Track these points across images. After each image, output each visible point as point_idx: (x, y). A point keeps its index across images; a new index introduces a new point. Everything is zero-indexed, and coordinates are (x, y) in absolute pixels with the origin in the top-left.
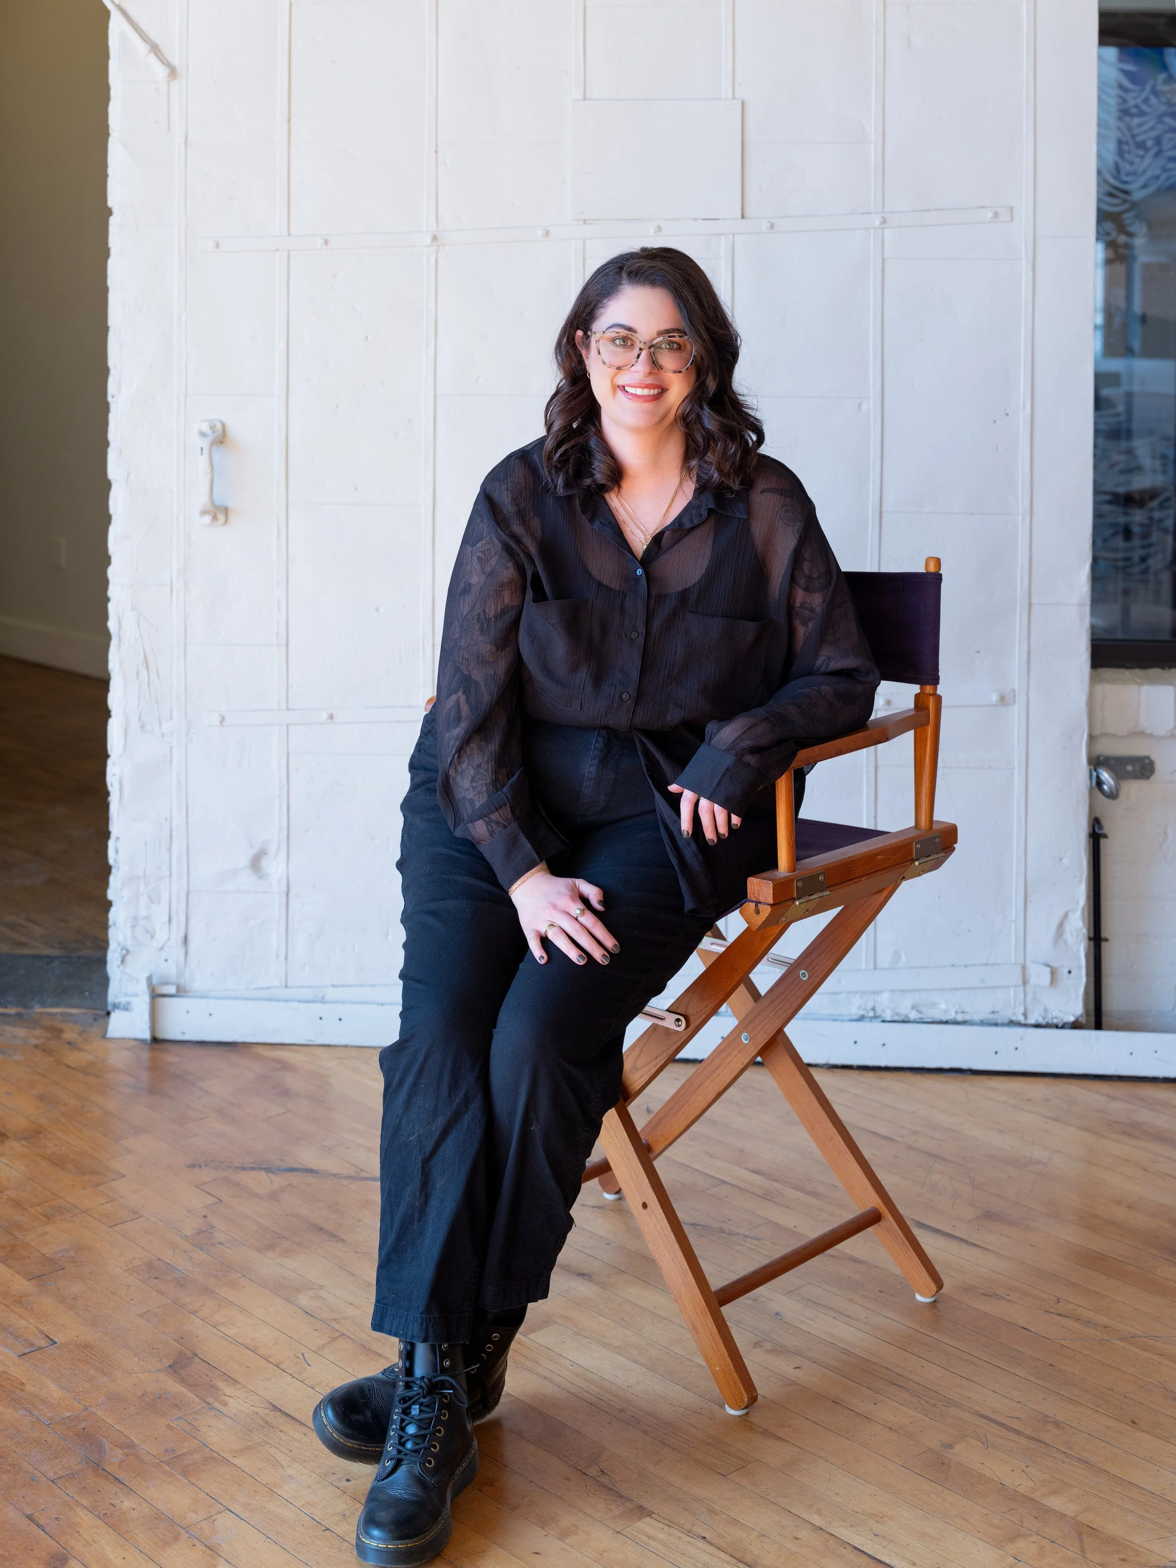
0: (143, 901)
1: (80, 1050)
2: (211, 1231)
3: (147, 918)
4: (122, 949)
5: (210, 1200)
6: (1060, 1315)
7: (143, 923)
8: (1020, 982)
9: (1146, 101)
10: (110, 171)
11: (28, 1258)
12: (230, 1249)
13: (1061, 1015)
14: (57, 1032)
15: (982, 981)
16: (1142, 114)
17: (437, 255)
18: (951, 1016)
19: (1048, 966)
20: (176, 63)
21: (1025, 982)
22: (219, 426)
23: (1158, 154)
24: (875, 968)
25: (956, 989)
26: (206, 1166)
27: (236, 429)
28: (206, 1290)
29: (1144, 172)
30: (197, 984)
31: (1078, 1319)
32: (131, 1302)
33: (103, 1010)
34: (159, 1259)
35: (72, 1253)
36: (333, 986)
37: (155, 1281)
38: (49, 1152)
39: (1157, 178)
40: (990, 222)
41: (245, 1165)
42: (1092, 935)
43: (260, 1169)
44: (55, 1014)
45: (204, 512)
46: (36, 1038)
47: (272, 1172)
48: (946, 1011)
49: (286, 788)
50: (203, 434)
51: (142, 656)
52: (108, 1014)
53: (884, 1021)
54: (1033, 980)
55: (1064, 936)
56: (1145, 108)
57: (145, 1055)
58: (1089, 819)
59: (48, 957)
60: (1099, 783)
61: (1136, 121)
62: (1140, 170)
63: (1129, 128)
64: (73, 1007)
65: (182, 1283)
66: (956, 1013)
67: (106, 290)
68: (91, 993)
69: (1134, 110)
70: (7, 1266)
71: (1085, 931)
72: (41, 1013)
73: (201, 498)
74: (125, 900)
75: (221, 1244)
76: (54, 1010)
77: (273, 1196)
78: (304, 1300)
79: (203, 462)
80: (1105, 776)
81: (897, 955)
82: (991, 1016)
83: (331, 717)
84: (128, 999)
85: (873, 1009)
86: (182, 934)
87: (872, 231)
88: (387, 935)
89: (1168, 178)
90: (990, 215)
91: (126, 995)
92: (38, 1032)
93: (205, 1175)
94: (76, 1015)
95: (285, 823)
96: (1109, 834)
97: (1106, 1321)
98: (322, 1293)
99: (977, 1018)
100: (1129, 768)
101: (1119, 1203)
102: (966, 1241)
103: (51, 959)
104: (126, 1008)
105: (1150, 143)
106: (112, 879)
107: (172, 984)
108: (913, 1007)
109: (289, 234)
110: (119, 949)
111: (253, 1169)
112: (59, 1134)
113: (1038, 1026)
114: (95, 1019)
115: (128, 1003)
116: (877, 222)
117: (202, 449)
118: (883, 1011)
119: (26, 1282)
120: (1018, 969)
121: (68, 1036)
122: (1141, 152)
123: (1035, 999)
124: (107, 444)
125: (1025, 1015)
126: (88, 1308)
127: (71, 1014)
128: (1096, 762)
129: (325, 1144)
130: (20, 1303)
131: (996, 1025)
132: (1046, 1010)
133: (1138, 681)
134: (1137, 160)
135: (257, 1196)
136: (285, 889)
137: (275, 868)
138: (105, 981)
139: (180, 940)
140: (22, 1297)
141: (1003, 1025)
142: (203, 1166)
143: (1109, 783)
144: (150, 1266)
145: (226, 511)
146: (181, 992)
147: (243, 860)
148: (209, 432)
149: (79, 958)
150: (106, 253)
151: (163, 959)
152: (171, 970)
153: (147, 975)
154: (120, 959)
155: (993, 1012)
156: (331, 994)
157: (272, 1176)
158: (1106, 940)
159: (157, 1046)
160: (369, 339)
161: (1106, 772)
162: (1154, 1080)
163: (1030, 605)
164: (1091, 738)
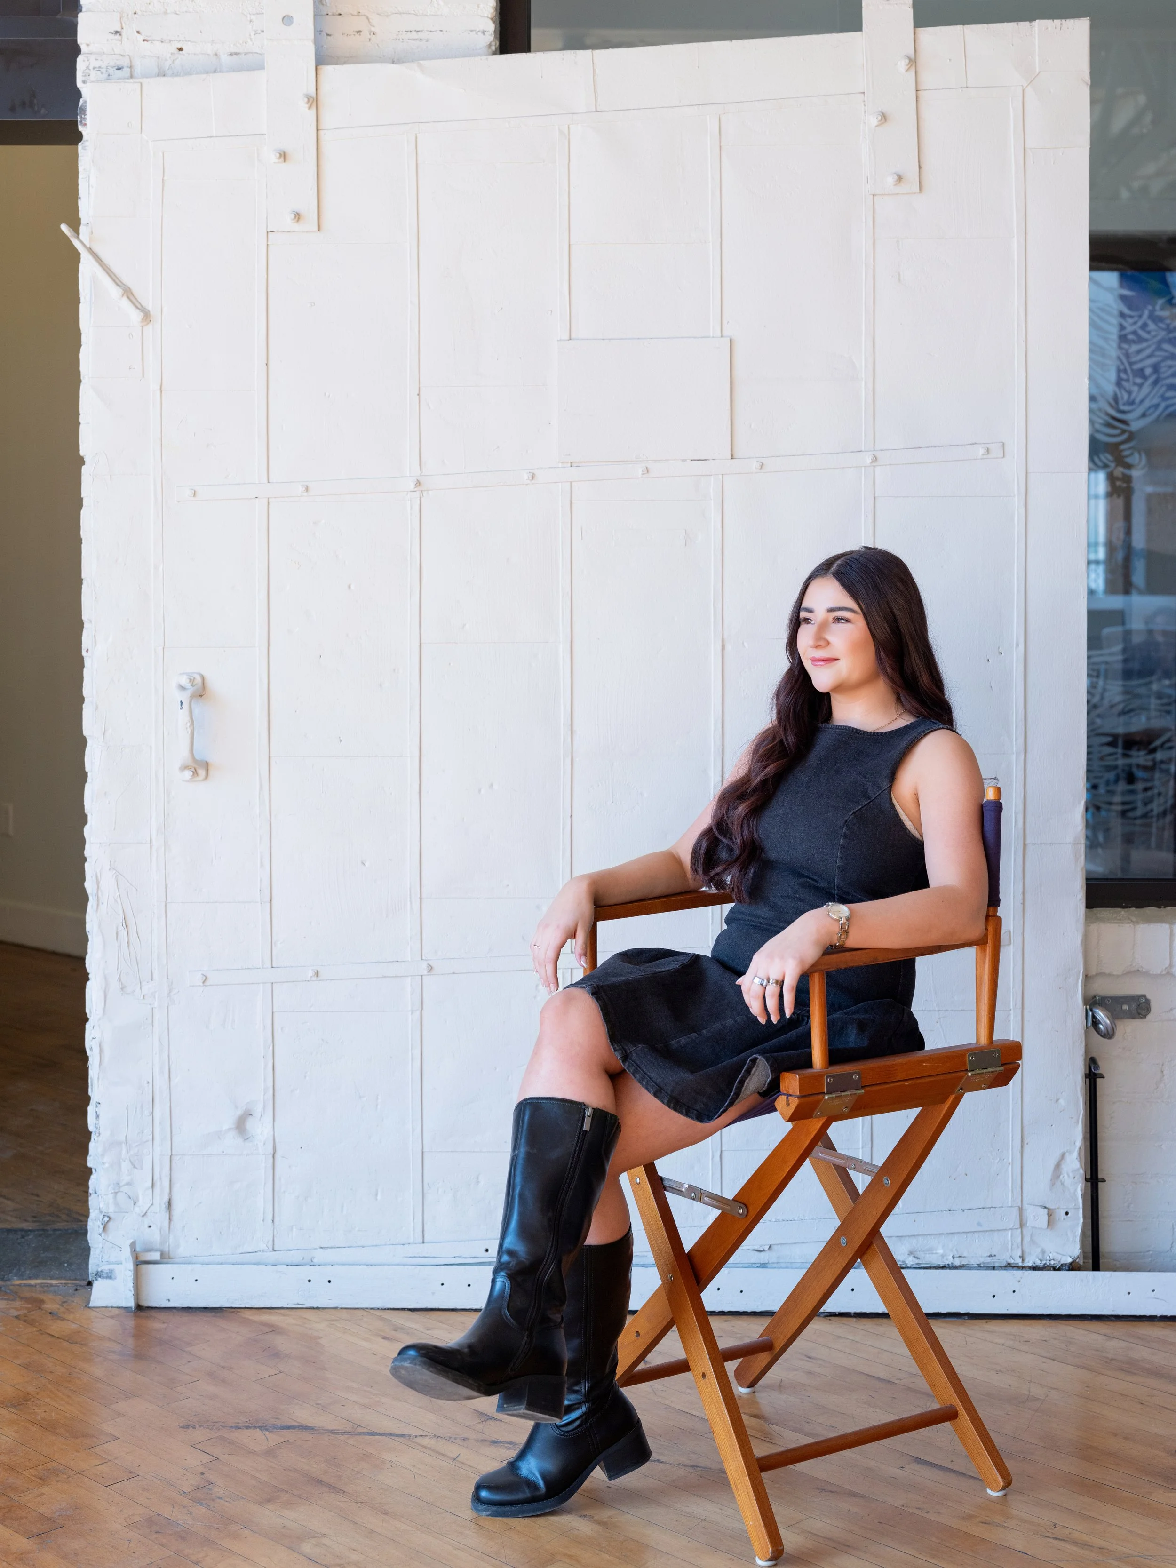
0: (125, 1166)
1: (63, 1319)
2: (210, 1486)
3: (128, 1184)
4: (104, 1216)
5: (206, 1458)
6: (1056, 1539)
7: (125, 1189)
8: (1018, 1225)
9: (1144, 326)
10: (82, 419)
11: (26, 1518)
12: (230, 1502)
13: (1058, 1257)
14: (38, 1303)
15: (979, 1224)
16: (1141, 340)
17: (420, 500)
18: (949, 1260)
19: (1045, 1207)
20: (150, 308)
21: (1022, 1225)
22: (198, 679)
23: (1156, 382)
25: (953, 1234)
26: (200, 1426)
27: (215, 683)
28: (208, 1542)
29: (1142, 401)
30: (183, 1250)
31: (1074, 1542)
32: (133, 1555)
33: (84, 1280)
34: (159, 1515)
35: (70, 1512)
36: (321, 1248)
37: (156, 1535)
38: (38, 1418)
39: (1156, 406)
40: (982, 458)
41: (239, 1425)
42: (1089, 1177)
43: (255, 1427)
44: (35, 1286)
45: (184, 768)
46: (16, 1309)
47: (267, 1430)
48: (943, 1256)
49: (271, 1048)
50: (182, 688)
51: (122, 915)
52: (90, 1284)
54: (1030, 1222)
55: (1061, 1177)
56: (1143, 334)
57: (130, 1323)
58: (1085, 1060)
59: (22, 1230)
60: (1095, 1023)
61: (1134, 348)
62: (1139, 399)
63: (1127, 356)
64: (52, 1278)
65: (184, 1536)
66: (953, 1257)
67: (79, 541)
68: (70, 1264)
69: (1131, 337)
70: (4, 1526)
71: (1082, 1171)
72: (20, 1285)
73: (182, 753)
74: (107, 1165)
75: (220, 1498)
76: (33, 1282)
77: (270, 1453)
78: (307, 1548)
79: (183, 716)
80: (1101, 1015)
82: (989, 1260)
83: (317, 974)
84: (111, 1267)
86: (166, 1199)
87: (863, 468)
88: (377, 1195)
89: (1167, 407)
90: (982, 451)
91: (109, 1263)
92: (18, 1304)
93: (199, 1435)
94: (56, 1286)
95: (271, 1084)
96: (1105, 1075)
97: (1103, 1544)
98: (325, 1541)
99: (974, 1262)
100: (1125, 1007)
101: (1115, 1435)
102: (964, 1475)
103: (26, 1232)
104: (109, 1276)
105: (1148, 371)
106: (92, 1145)
107: (157, 1250)
108: (910, 1253)
109: (269, 482)
110: (102, 1217)
111: (247, 1428)
112: (48, 1400)
113: (1034, 1268)
114: (76, 1290)
115: (111, 1271)
116: (869, 461)
117: (181, 703)
119: (25, 1540)
120: (1015, 1212)
121: (48, 1306)
122: (1139, 380)
123: (1033, 1241)
124: (82, 700)
125: (1022, 1258)
126: (91, 1562)
127: (51, 1285)
128: (1092, 1002)
129: (319, 1402)
130: (21, 1559)
131: (994, 1268)
132: (1043, 1252)
133: (1134, 919)
134: (1135, 389)
135: (254, 1453)
136: (271, 1150)
137: (260, 1129)
138: (86, 1251)
139: (164, 1206)
140: (22, 1554)
141: (1001, 1268)
142: (197, 1426)
143: (1105, 1022)
144: (150, 1521)
145: (206, 765)
146: (165, 1258)
147: (228, 1122)
148: (188, 685)
149: (55, 1230)
150: (78, 503)
151: (146, 1226)
152: (154, 1236)
153: (131, 1241)
154: (102, 1227)
155: (991, 1256)
156: (320, 1256)
157: (267, 1433)
158: (1104, 1181)
159: (142, 1314)
160: (352, 587)
161: (1102, 1011)
162: (1151, 1319)
163: (1025, 845)
164: (1087, 978)
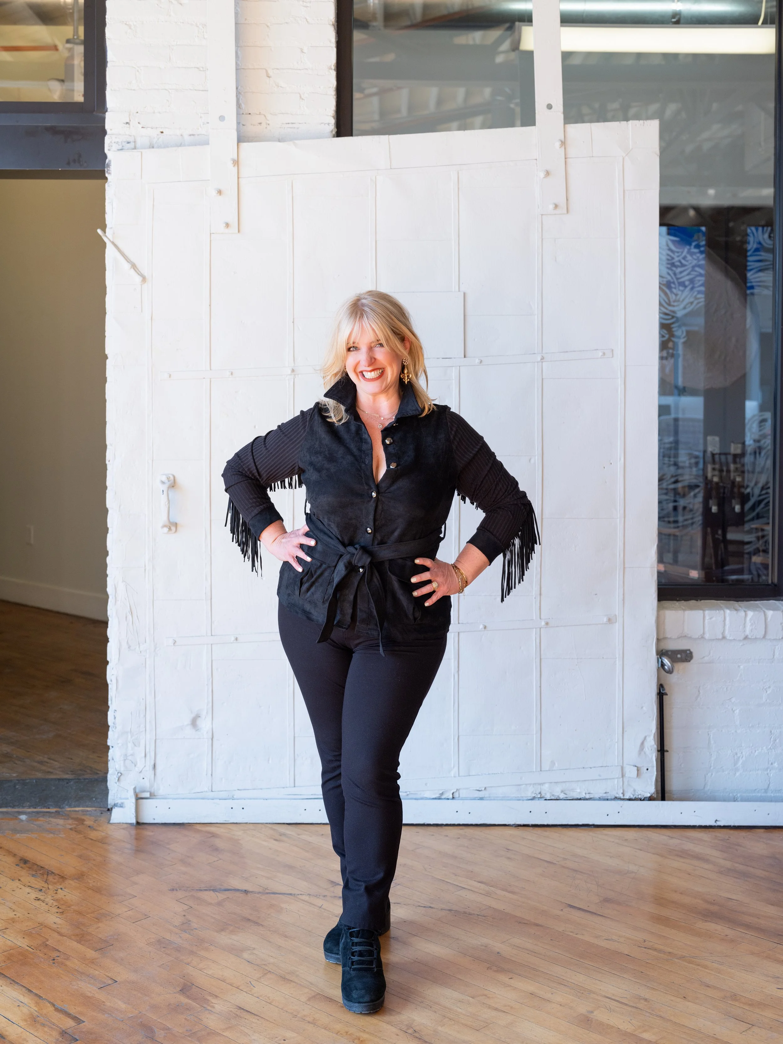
0: (130, 745)
1: (96, 830)
2: (189, 923)
3: (132, 755)
4: (118, 773)
5: (186, 907)
6: (645, 948)
7: (130, 758)
8: (621, 776)
9: (684, 258)
10: (107, 334)
11: (92, 940)
12: (201, 931)
13: (643, 793)
14: (81, 821)
15: (600, 776)
16: (683, 265)
17: (294, 380)
18: (583, 795)
19: (636, 766)
20: (146, 274)
21: (623, 776)
22: (172, 478)
23: (692, 289)
24: (541, 771)
25: (585, 781)
26: (180, 889)
27: (181, 479)
28: (192, 953)
29: (683, 300)
30: (161, 791)
31: (655, 950)
32: (153, 960)
33: (105, 808)
34: (164, 938)
35: (115, 937)
36: (238, 790)
37: (164, 949)
38: (91, 885)
39: (692, 303)
40: (600, 358)
41: (201, 889)
42: (659, 749)
43: (210, 890)
44: (78, 811)
45: (164, 526)
46: (70, 824)
47: (217, 891)
48: (580, 793)
49: (211, 680)
50: (163, 483)
51: (129, 607)
52: (109, 810)
53: (546, 800)
54: (627, 774)
55: (644, 749)
56: (683, 262)
57: (133, 832)
58: (657, 685)
59: (66, 779)
60: (663, 665)
61: (679, 270)
62: (681, 299)
63: (675, 274)
64: (87, 807)
65: (178, 949)
66: (586, 794)
67: (105, 401)
68: (96, 799)
69: (678, 264)
70: (81, 944)
71: (655, 746)
72: (70, 811)
73: (163, 518)
74: (120, 745)
75: (196, 929)
76: (77, 809)
77: (219, 904)
78: (246, 955)
79: (164, 498)
80: (666, 661)
81: (553, 763)
82: (605, 795)
83: (236, 639)
84: (122, 801)
85: (540, 793)
86: (152, 763)
87: (536, 364)
88: (269, 760)
90: (600, 354)
91: (120, 798)
92: (70, 821)
93: (180, 894)
94: (90, 811)
95: (210, 700)
96: (668, 693)
97: (670, 950)
98: (255, 952)
99: (597, 796)
100: (679, 656)
101: (676, 892)
102: (595, 914)
103: (68, 780)
104: (121, 806)
105: (687, 283)
106: (110, 733)
107: (147, 792)
108: (562, 792)
109: (211, 370)
110: (117, 773)
111: (206, 890)
112: (95, 876)
113: (630, 799)
114: (102, 813)
115: (122, 803)
116: (539, 358)
117: (163, 491)
118: (546, 794)
119: (93, 952)
120: (619, 769)
121: (88, 823)
122: (681, 288)
123: (629, 785)
124: (106, 488)
125: (623, 794)
126: (130, 964)
127: (88, 811)
128: (661, 653)
129: (243, 876)
130: (93, 963)
131: (608, 800)
132: (634, 791)
133: (684, 608)
134: (680, 293)
135: (211, 904)
136: (210, 736)
137: (205, 724)
138: (106, 792)
139: (152, 767)
140: (93, 960)
141: (612, 800)
142: (178, 889)
143: (668, 665)
144: (159, 942)
145: (176, 525)
146: (152, 796)
147: (187, 720)
148: (166, 481)
149: (85, 779)
150: (104, 380)
151: (141, 778)
152: (146, 784)
153: (134, 786)
154: (117, 779)
155: (606, 793)
156: (237, 794)
157: (217, 893)
158: (667, 751)
159: (140, 827)
160: (257, 427)
161: (666, 659)
162: (694, 827)
163: (624, 568)
164: (658, 640)
